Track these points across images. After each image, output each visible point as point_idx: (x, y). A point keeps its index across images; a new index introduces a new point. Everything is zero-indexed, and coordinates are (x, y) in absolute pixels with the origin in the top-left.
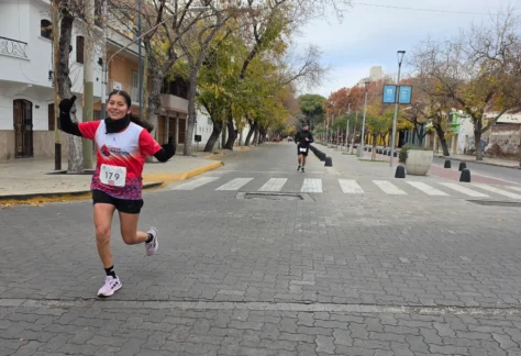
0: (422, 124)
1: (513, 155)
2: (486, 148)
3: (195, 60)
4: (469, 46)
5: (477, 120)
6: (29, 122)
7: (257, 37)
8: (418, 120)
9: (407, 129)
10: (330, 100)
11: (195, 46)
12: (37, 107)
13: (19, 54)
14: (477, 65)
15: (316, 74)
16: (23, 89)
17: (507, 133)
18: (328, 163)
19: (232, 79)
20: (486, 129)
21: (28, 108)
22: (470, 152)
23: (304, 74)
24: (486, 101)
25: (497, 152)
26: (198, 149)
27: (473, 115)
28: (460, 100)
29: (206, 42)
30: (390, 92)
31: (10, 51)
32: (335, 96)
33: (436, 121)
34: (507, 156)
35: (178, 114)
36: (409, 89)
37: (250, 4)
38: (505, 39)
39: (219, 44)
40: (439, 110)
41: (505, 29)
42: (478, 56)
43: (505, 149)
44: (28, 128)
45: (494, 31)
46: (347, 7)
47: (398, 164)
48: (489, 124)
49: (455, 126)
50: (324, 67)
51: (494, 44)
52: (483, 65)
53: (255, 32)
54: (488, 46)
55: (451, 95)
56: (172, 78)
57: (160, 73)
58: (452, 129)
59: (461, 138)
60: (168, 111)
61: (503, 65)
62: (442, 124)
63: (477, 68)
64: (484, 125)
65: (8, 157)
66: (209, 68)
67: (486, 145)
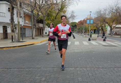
0: (99, 28)
1: (120, 35)
2: (114, 33)
3: (44, 15)
4: (108, 10)
5: (111, 27)
6: (6, 31)
7: (58, 9)
8: (98, 27)
9: (96, 29)
10: (78, 23)
11: (44, 12)
12: (8, 27)
13: (3, 16)
14: (110, 14)
15: (74, 17)
16: (5, 23)
17: (118, 29)
18: (74, 38)
19: (53, 19)
20: (113, 29)
21: (6, 28)
22: (110, 34)
23: (71, 17)
24: (113, 22)
25: (116, 34)
26: (46, 36)
27: (110, 26)
28: (106, 22)
29: (47, 11)
30: (88, 21)
31: (1, 15)
32: (79, 22)
33: (102, 27)
34: (118, 35)
35: (42, 28)
36: (92, 20)
37: (57, 2)
38: (117, 8)
39: (50, 11)
40: (102, 25)
41: (116, 5)
42: (110, 12)
43: (118, 33)
44: (6, 32)
45: (114, 6)
46: (79, 2)
47: (90, 38)
48: (114, 28)
49: (106, 28)
50: (76, 16)
51: (114, 9)
52: (112, 14)
53: (58, 8)
54: (113, 9)
55: (105, 21)
56: (39, 20)
57: (36, 19)
58: (106, 29)
59: (108, 31)
60: (39, 27)
61: (116, 14)
62: (103, 28)
63: (110, 15)
64: (112, 28)
65: (2, 39)
66: (48, 17)
67: (113, 32)
